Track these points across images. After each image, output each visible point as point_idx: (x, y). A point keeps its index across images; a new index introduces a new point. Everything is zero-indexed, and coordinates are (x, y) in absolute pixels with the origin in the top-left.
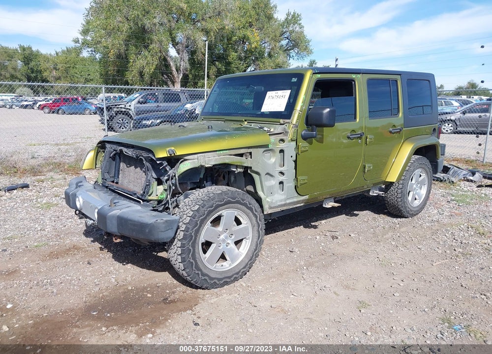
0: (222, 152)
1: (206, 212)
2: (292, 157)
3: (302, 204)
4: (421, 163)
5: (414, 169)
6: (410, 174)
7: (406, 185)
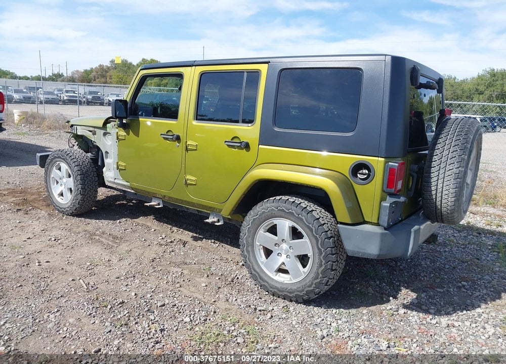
1: (51, 159)
2: (116, 142)
4: (283, 210)
5: (264, 212)
6: (255, 217)
7: (246, 231)
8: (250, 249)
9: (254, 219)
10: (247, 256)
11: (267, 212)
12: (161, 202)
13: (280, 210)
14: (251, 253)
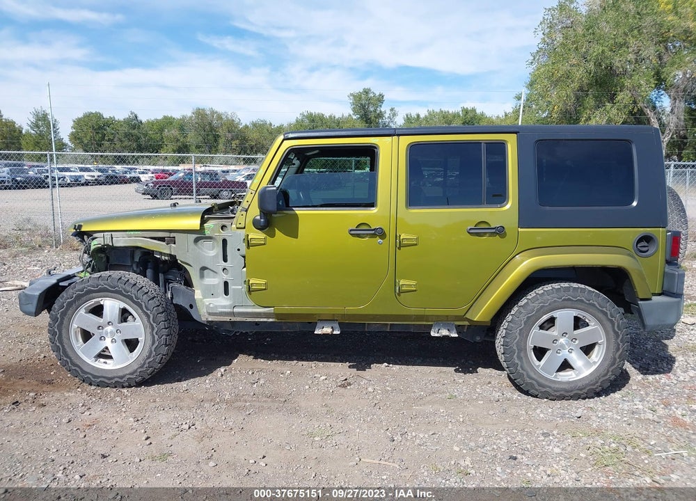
0: (132, 233)
1: (74, 295)
2: (239, 250)
3: (271, 320)
4: (569, 299)
5: (542, 307)
6: (529, 315)
7: (517, 334)
8: (522, 355)
9: (528, 318)
10: (519, 363)
11: (546, 306)
12: (336, 325)
13: (564, 300)
14: (524, 359)
